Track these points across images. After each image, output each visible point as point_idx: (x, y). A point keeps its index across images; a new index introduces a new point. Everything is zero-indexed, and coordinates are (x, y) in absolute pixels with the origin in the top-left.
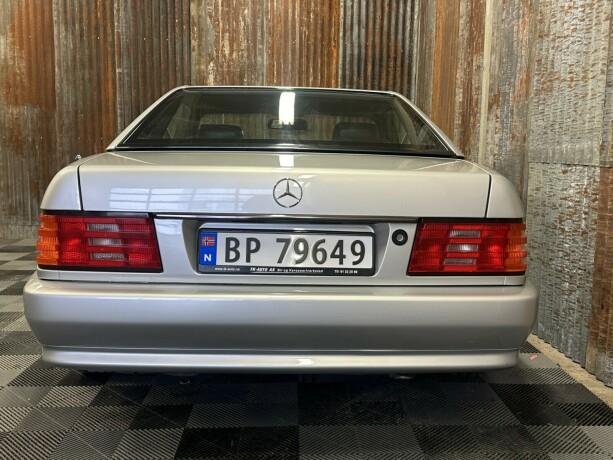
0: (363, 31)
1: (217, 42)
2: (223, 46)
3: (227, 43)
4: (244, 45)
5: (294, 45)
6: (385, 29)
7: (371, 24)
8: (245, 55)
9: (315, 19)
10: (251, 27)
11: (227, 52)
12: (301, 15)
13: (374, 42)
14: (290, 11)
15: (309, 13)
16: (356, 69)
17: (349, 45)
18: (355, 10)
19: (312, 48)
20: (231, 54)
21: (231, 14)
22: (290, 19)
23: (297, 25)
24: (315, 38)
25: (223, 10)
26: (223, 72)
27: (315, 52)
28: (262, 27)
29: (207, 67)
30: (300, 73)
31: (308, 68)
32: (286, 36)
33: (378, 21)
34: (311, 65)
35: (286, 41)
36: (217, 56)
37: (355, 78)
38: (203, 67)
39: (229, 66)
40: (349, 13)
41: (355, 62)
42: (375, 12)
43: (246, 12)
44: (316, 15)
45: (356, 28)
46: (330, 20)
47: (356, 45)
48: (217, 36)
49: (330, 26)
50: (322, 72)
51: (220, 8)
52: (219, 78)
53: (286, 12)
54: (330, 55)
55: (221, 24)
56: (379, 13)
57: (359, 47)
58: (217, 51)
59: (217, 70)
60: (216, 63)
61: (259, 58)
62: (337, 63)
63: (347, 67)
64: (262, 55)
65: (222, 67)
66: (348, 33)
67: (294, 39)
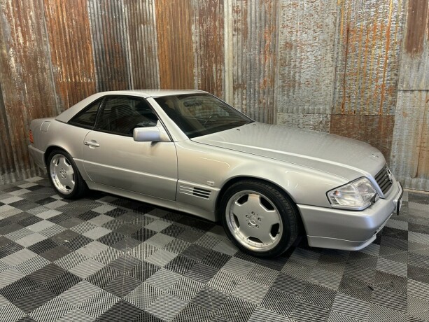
0: (102, 35)
1: (12, 33)
2: (18, 36)
3: (20, 35)
4: (33, 37)
5: (66, 40)
6: (112, 35)
7: (105, 32)
8: (36, 44)
9: (76, 24)
10: (36, 25)
11: (21, 41)
12: (67, 21)
13: (108, 42)
14: (61, 17)
15: (72, 20)
16: (101, 57)
17: (96, 43)
18: (97, 22)
19: (77, 43)
20: (25, 43)
21: (20, 13)
22: (61, 23)
23: (66, 27)
24: (78, 37)
25: (13, 10)
26: (20, 56)
27: (79, 46)
28: (44, 25)
29: (8, 51)
30: (73, 58)
31: (76, 55)
32: (61, 34)
33: (108, 31)
34: (78, 53)
35: (61, 37)
36: (15, 44)
37: (102, 63)
38: (5, 51)
39: (25, 52)
40: (94, 24)
41: (101, 53)
42: (106, 25)
43: (31, 13)
44: (76, 22)
45: (98, 33)
46: (84, 27)
47: (100, 43)
48: (13, 29)
49: (85, 30)
50: (85, 58)
51: (11, 8)
52: (18, 60)
53: (58, 18)
54: (87, 48)
55: (14, 20)
56: (108, 27)
57: (101, 45)
58: (14, 40)
59: (17, 55)
60: (14, 49)
61: (45, 47)
62: (92, 53)
63: (97, 56)
64: (46, 44)
65: (19, 52)
66: (95, 36)
67: (65, 36)
